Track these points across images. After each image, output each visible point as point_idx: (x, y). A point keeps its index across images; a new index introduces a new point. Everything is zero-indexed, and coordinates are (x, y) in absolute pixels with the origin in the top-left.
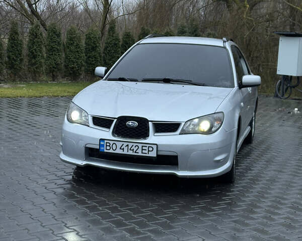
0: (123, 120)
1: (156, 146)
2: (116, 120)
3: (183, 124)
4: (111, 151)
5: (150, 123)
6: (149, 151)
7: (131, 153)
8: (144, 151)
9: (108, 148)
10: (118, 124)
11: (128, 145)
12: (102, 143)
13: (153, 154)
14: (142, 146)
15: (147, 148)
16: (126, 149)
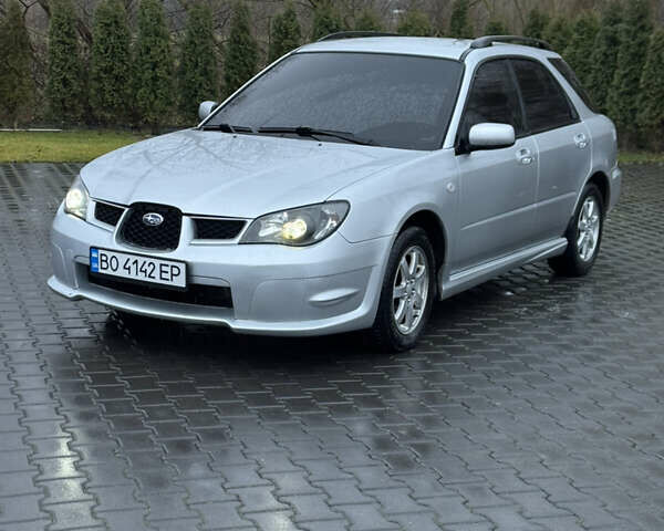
0: (140, 208)
1: (184, 265)
2: (127, 210)
3: (249, 222)
4: (109, 272)
5: (184, 217)
6: (172, 275)
7: (141, 277)
8: (164, 275)
9: (104, 265)
10: (131, 220)
11: (136, 262)
12: (94, 255)
13: (180, 282)
14: (161, 265)
15: (168, 269)
16: (133, 268)
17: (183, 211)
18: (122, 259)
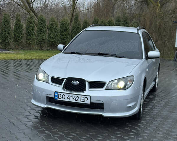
0: (70, 80)
1: (90, 97)
2: (65, 80)
3: (107, 83)
4: (62, 99)
5: (86, 82)
6: (85, 100)
7: (74, 101)
8: (82, 100)
9: (60, 97)
10: (67, 83)
11: (72, 96)
12: (56, 94)
13: (88, 102)
14: (81, 97)
15: (84, 98)
16: (71, 98)
17: (86, 80)
18: (67, 95)
